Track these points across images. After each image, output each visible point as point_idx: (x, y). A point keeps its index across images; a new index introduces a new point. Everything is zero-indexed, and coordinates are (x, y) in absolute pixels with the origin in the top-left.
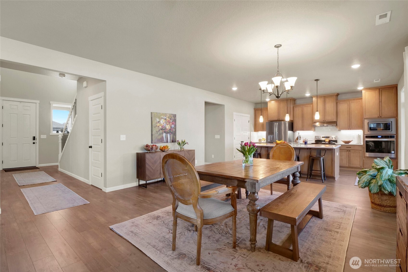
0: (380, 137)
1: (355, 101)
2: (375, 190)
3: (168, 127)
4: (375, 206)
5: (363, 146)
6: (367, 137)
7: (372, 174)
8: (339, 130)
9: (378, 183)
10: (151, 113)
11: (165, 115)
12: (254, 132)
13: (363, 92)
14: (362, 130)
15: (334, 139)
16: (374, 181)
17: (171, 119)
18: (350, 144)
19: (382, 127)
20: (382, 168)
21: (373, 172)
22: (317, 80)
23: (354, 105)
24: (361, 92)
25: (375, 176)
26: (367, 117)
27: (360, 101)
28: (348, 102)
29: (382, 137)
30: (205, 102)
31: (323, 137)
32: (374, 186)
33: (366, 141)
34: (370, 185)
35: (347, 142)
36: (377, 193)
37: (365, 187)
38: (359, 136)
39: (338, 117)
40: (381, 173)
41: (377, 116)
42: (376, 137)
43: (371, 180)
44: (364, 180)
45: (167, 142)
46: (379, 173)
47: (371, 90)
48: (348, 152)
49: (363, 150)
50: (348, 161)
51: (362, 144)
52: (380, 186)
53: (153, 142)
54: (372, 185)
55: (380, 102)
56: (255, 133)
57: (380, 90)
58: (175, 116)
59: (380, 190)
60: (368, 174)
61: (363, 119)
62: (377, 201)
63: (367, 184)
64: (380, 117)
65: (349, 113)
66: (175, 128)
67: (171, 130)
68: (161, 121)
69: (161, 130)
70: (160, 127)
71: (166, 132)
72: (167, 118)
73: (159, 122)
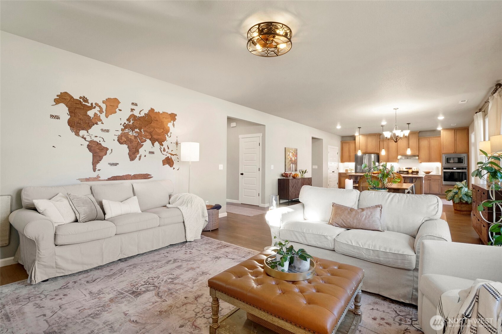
0: (455, 168)
1: (435, 138)
2: (457, 201)
3: (293, 159)
4: (457, 212)
5: (441, 176)
6: (445, 169)
7: (455, 191)
8: (420, 163)
9: (459, 196)
10: (285, 148)
11: (292, 149)
12: (341, 162)
13: (442, 131)
14: (440, 162)
15: (415, 170)
16: (456, 196)
17: (295, 153)
18: (430, 174)
19: (456, 160)
20: (462, 187)
21: (455, 190)
22: (409, 124)
23: (434, 142)
24: (440, 131)
25: (457, 193)
26: (444, 152)
27: (439, 138)
28: (429, 139)
29: (458, 169)
30: (312, 138)
31: (406, 168)
32: (456, 199)
33: (444, 172)
34: (454, 198)
35: (428, 173)
36: (458, 203)
37: (451, 200)
38: (438, 168)
39: (420, 151)
40: (461, 190)
41: (452, 152)
42: (452, 169)
43: (454, 195)
44: (450, 195)
45: (293, 171)
46: (460, 191)
47: (448, 130)
48: (429, 181)
49: (441, 180)
50: (429, 189)
51: (440, 174)
52: (460, 198)
53: (286, 171)
54: (455, 198)
55: (455, 140)
56: (342, 164)
57: (455, 130)
58: (297, 150)
59: (461, 201)
60: (452, 191)
61: (441, 154)
62: (459, 208)
63: (452, 198)
64: (455, 152)
65: (429, 148)
66: (297, 159)
67: (295, 161)
68: (290, 154)
69: (290, 162)
70: (290, 159)
71: (292, 163)
72: (293, 152)
73: (289, 155)
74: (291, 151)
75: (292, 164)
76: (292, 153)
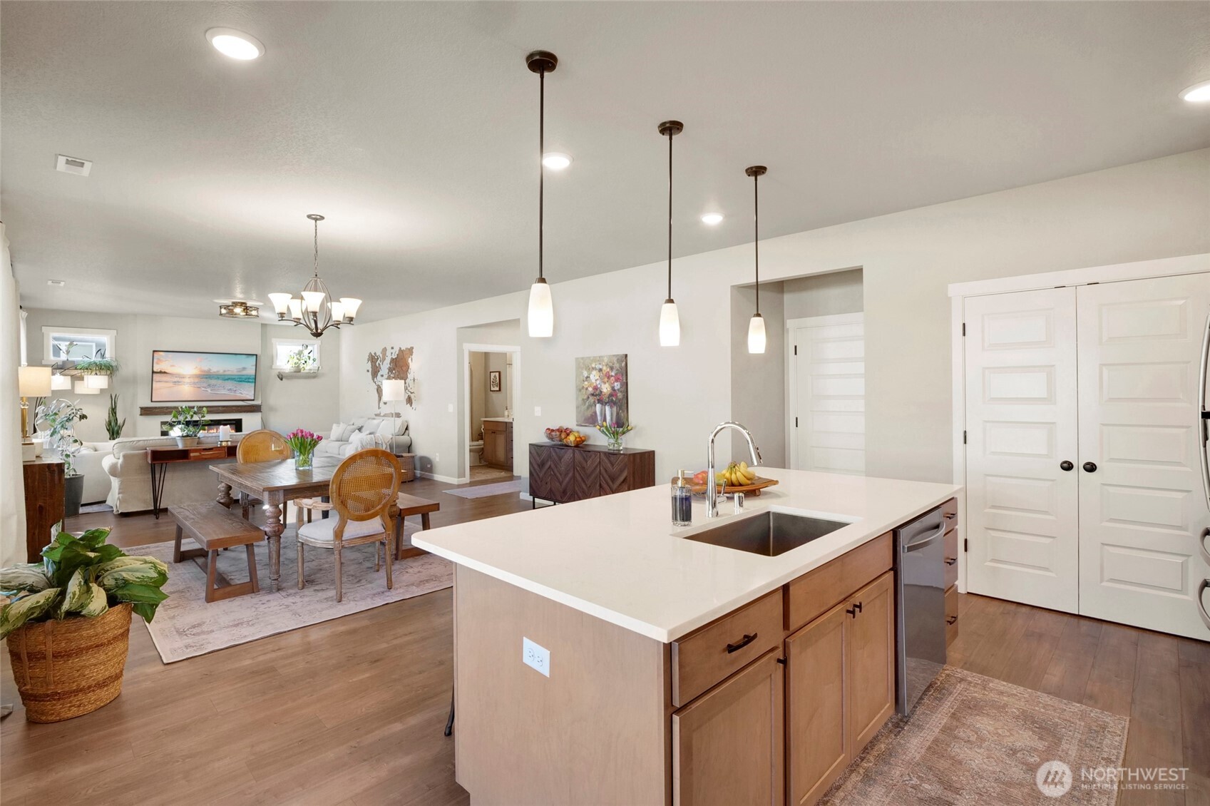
3: (606, 389)
10: (577, 360)
11: (598, 359)
17: (611, 370)
53: (578, 423)
58: (624, 359)
66: (624, 391)
67: (611, 395)
68: (592, 376)
69: (592, 399)
70: (590, 389)
71: (600, 401)
72: (604, 368)
73: (587, 377)
74: (593, 366)
75: (598, 406)
76: (600, 370)
